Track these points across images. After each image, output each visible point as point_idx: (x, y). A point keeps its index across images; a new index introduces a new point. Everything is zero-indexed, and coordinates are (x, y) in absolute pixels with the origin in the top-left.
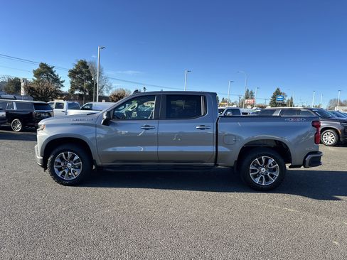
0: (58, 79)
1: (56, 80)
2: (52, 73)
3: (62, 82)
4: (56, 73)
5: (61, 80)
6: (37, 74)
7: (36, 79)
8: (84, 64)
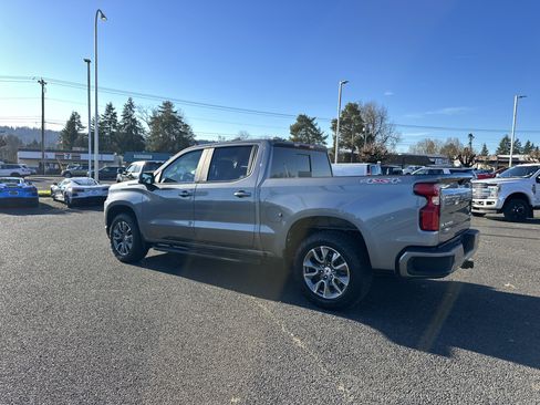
0: (319, 135)
1: (318, 136)
2: (313, 126)
3: (325, 138)
4: (317, 127)
5: (323, 135)
6: (295, 130)
7: (292, 137)
8: (353, 109)
